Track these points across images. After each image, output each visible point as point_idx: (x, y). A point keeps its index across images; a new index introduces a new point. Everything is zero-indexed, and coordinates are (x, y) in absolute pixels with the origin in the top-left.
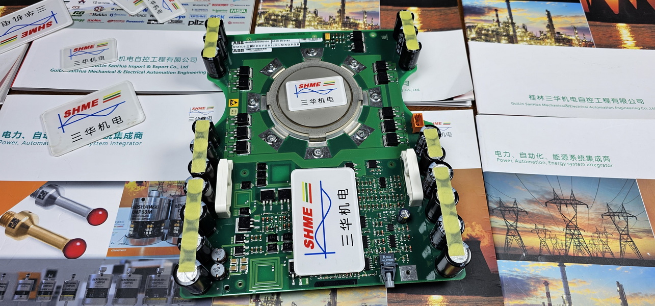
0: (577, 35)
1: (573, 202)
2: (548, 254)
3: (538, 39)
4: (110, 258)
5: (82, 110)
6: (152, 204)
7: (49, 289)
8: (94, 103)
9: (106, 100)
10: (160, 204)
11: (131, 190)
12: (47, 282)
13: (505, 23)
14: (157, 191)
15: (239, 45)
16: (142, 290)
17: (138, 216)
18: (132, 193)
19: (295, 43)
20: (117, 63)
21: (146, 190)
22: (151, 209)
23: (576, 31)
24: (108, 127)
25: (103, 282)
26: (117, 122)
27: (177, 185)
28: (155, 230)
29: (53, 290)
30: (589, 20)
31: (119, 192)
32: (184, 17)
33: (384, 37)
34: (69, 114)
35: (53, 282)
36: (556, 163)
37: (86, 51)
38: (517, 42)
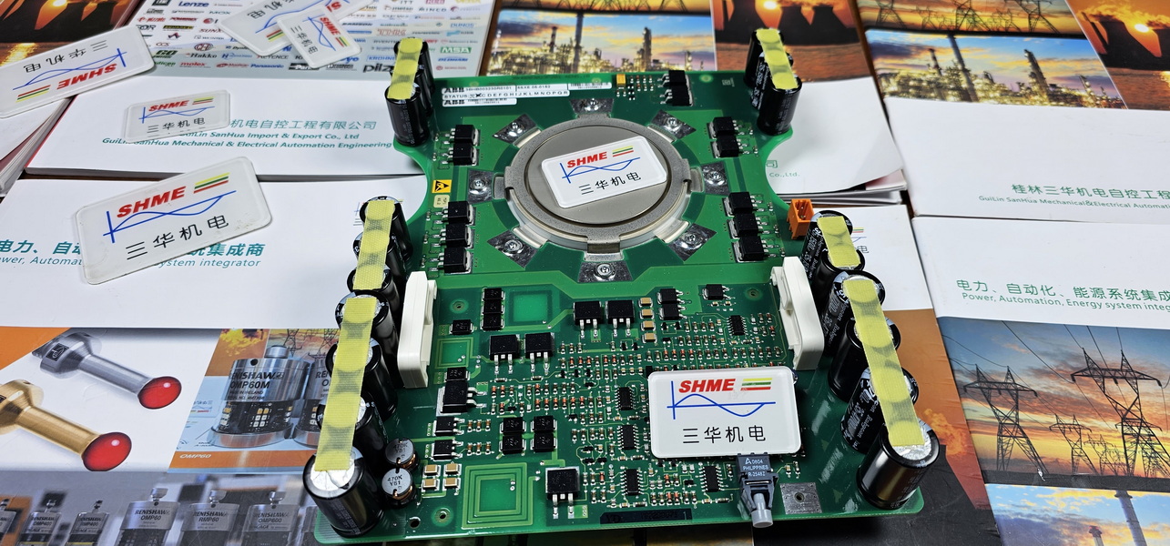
0: (1089, 90)
1: (1128, 374)
2: (1092, 473)
3: (1015, 95)
4: (176, 470)
5: (153, 205)
6: (271, 370)
7: (44, 529)
8: (177, 194)
9: (199, 189)
10: (287, 371)
11: (231, 346)
12: (42, 515)
13: (950, 69)
14: (284, 346)
15: (455, 94)
16: (235, 534)
17: (242, 392)
18: (232, 351)
19: (560, 90)
20: (229, 129)
21: (262, 345)
22: (268, 380)
23: (1087, 83)
24: (199, 234)
25: (156, 518)
26: (217, 225)
27: (323, 336)
28: (272, 419)
29: (51, 531)
30: (1107, 65)
31: (208, 348)
32: (356, 59)
33: (726, 82)
34: (128, 211)
35: (54, 515)
36: (1082, 304)
37: (172, 109)
38: (977, 99)
